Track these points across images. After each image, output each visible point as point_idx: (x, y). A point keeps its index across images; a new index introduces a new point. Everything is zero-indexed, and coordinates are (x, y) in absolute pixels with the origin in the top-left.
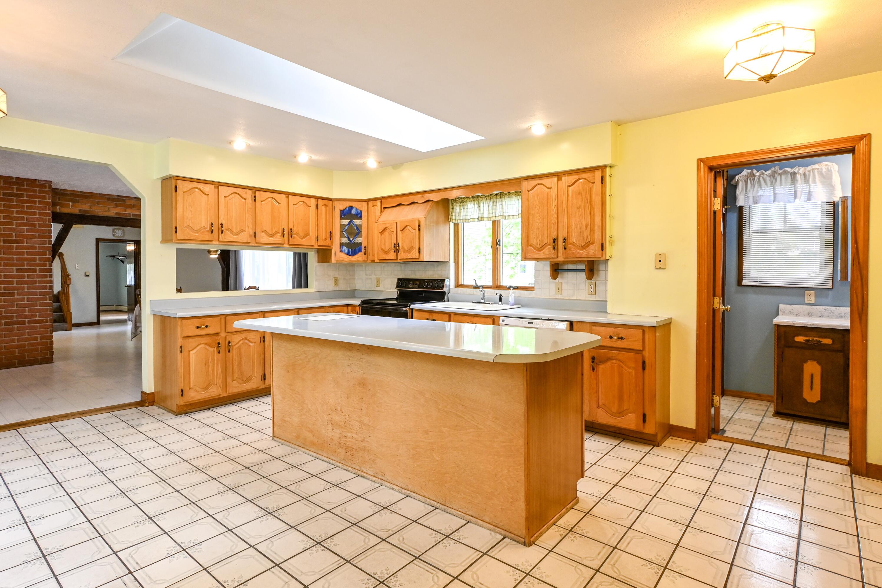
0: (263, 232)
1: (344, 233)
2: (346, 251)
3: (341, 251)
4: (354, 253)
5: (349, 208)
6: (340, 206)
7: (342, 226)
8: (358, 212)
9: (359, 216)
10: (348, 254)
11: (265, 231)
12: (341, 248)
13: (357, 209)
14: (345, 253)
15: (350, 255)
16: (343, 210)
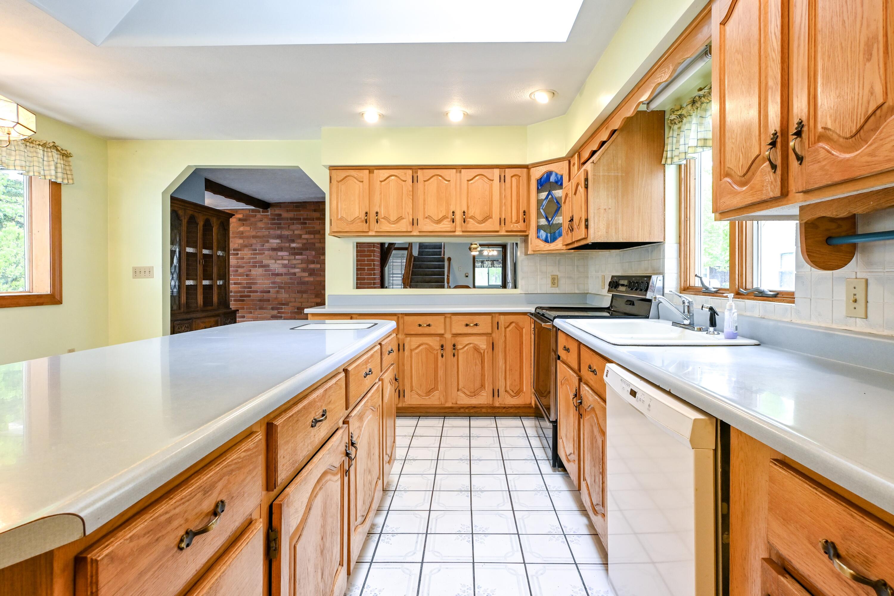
0: (426, 218)
1: (541, 210)
2: (544, 237)
3: (538, 237)
4: (554, 239)
5: (547, 175)
6: (537, 173)
7: (539, 202)
8: (558, 178)
9: (559, 184)
10: (546, 241)
11: (429, 217)
12: (537, 233)
13: (556, 174)
14: (542, 240)
15: (548, 243)
16: (541, 179)
